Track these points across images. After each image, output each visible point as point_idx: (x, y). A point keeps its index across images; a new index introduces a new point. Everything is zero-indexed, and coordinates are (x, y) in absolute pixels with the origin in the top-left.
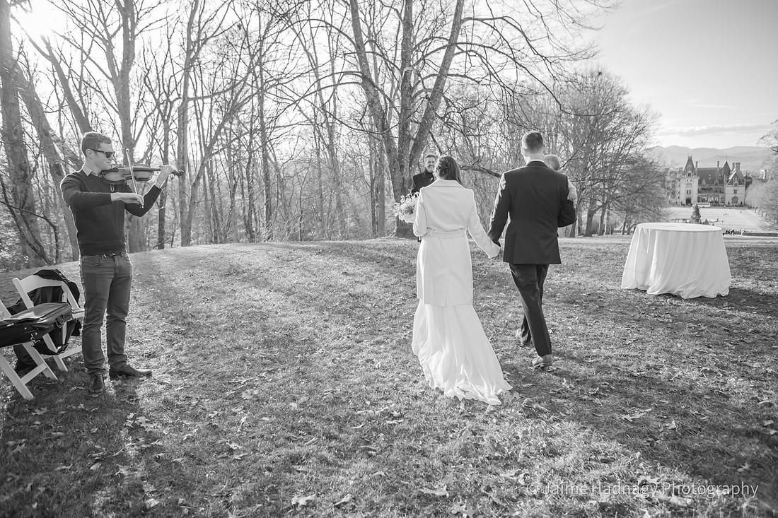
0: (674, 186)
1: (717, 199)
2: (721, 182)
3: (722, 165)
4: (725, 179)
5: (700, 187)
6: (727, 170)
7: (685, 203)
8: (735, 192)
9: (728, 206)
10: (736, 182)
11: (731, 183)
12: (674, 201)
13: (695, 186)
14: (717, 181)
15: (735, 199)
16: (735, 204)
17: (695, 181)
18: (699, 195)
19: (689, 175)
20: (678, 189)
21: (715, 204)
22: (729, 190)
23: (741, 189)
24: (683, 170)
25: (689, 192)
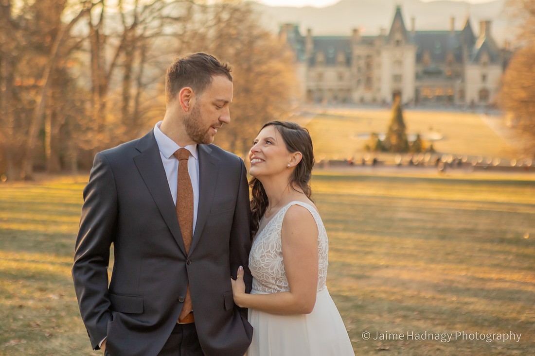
0: (369, 66)
1: (450, 92)
2: (459, 59)
3: (460, 26)
4: (465, 54)
5: (420, 69)
6: (468, 35)
7: (389, 98)
8: (484, 78)
9: (473, 107)
10: (485, 58)
11: (476, 59)
12: (368, 96)
13: (409, 67)
14: (450, 57)
15: (484, 94)
16: (483, 104)
17: (409, 57)
18: (419, 84)
19: (398, 43)
20: (376, 73)
21: (448, 102)
22: (473, 73)
23: (494, 73)
24: (387, 32)
25: (397, 78)
